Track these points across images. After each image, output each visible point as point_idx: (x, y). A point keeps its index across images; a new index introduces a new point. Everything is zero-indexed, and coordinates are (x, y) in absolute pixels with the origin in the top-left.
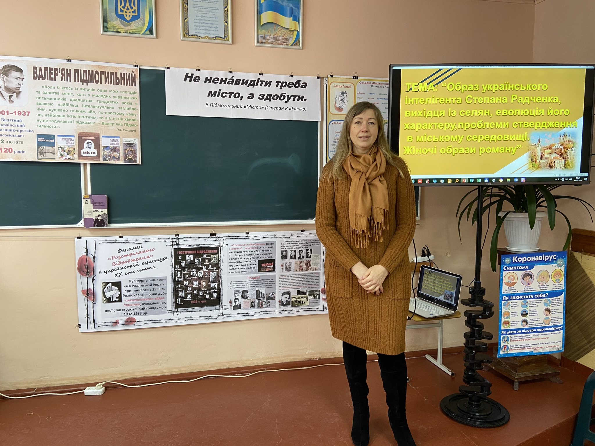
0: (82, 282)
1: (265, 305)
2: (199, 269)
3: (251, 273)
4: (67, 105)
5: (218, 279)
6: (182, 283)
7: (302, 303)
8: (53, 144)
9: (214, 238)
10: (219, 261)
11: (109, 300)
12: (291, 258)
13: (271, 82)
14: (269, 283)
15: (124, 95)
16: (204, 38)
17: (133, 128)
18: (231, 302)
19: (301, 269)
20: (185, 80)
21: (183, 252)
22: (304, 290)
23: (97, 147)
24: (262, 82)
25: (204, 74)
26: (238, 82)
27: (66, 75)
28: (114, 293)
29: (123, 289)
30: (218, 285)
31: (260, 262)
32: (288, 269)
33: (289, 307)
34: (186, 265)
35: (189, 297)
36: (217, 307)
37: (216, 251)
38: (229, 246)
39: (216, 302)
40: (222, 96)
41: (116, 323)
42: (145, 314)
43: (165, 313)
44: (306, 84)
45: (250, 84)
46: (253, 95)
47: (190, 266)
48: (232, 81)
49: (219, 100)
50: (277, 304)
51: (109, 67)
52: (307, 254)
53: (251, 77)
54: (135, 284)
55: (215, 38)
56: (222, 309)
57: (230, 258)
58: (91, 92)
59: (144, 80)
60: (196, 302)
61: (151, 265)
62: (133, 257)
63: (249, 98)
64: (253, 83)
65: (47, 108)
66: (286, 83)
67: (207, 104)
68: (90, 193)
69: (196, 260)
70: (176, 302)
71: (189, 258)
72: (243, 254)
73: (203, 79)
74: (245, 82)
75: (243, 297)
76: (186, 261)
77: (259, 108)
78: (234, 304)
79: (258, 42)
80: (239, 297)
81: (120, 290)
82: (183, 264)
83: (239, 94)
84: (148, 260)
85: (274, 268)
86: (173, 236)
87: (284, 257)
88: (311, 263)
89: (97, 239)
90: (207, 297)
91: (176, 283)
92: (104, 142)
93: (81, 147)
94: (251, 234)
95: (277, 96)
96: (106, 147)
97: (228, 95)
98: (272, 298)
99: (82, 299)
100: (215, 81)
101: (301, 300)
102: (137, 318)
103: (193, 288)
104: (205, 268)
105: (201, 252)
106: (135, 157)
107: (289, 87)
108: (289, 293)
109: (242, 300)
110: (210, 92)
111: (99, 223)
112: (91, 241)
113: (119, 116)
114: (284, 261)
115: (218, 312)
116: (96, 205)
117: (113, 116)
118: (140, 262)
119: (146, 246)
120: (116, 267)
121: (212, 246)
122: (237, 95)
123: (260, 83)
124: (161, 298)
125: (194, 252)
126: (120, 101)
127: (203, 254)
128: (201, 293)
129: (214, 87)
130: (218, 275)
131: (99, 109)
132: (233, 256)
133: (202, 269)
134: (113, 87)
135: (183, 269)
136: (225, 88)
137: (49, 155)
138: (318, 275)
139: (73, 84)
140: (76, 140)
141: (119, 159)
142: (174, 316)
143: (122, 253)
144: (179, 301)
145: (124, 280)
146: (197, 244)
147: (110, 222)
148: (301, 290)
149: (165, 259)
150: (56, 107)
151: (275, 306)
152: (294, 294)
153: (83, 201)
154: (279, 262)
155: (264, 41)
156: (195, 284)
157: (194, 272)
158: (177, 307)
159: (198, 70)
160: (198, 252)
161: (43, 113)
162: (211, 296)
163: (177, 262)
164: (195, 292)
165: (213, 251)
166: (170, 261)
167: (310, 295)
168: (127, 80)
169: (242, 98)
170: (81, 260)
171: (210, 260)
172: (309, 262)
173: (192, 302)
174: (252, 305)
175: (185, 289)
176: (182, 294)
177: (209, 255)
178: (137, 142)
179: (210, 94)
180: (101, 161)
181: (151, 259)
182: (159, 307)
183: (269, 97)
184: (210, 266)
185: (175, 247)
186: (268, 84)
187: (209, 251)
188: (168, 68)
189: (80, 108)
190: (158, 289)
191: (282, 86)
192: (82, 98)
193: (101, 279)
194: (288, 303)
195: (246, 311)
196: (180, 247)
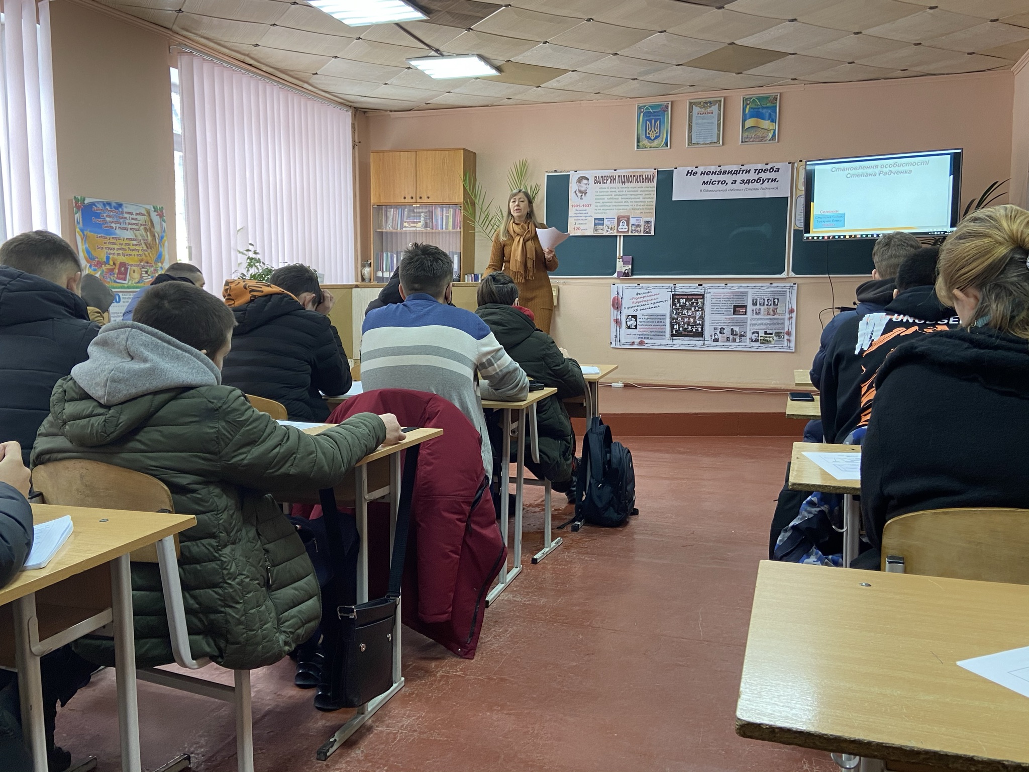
0: (614, 314)
1: (738, 340)
2: (689, 310)
3: (729, 315)
4: (612, 199)
5: (702, 318)
6: (677, 319)
7: (769, 342)
8: (603, 224)
9: (700, 287)
10: (704, 304)
11: (629, 327)
12: (760, 304)
13: (750, 170)
14: (743, 324)
15: (647, 189)
16: (702, 144)
17: (651, 211)
18: (711, 336)
19: (768, 314)
20: (687, 175)
21: (678, 297)
22: (771, 331)
23: (628, 225)
24: (743, 171)
25: (701, 169)
26: (725, 172)
27: (613, 179)
28: (632, 323)
29: (638, 320)
30: (702, 322)
31: (735, 307)
32: (758, 313)
33: (758, 344)
34: (680, 306)
35: (681, 329)
36: (701, 339)
37: (702, 297)
38: (712, 294)
39: (700, 335)
40: (712, 184)
41: (633, 343)
42: (651, 339)
43: (664, 339)
44: (779, 169)
45: (734, 173)
46: (736, 181)
47: (683, 307)
48: (720, 172)
49: (710, 187)
50: (748, 340)
51: (639, 172)
52: (774, 302)
53: (734, 168)
54: (646, 317)
55: (710, 143)
56: (704, 340)
57: (713, 302)
58: (627, 189)
59: (660, 177)
60: (686, 333)
61: (656, 305)
62: (645, 299)
63: (732, 183)
64: (736, 172)
65: (601, 201)
66: (762, 170)
67: (701, 190)
68: (622, 255)
69: (687, 303)
70: (672, 332)
71: (682, 301)
72: (721, 300)
73: (699, 173)
74: (730, 172)
75: (720, 333)
76: (680, 303)
77: (740, 190)
78: (713, 338)
79: (742, 142)
80: (718, 333)
81: (636, 321)
82: (678, 305)
84: (655, 301)
85: (746, 312)
86: (672, 285)
87: (755, 304)
88: (778, 310)
89: (624, 285)
90: (694, 330)
91: (673, 319)
92: (632, 221)
93: (618, 225)
94: (729, 285)
95: (755, 180)
96: (633, 225)
97: (717, 183)
98: (744, 336)
99: (613, 324)
100: (708, 173)
101: (768, 339)
102: (646, 341)
104: (693, 309)
105: (691, 297)
106: (650, 230)
107: (764, 172)
108: (758, 333)
109: (720, 335)
110: (704, 182)
111: (626, 274)
112: (621, 286)
113: (642, 204)
114: (755, 307)
115: (702, 343)
116: (625, 263)
117: (639, 204)
118: (649, 302)
119: (654, 291)
120: (635, 305)
121: (699, 293)
122: (724, 182)
123: (741, 172)
124: (662, 329)
125: (686, 297)
126: (644, 193)
127: (693, 299)
128: (690, 327)
129: (707, 178)
130: (702, 314)
131: (631, 200)
132: (714, 301)
133: (691, 309)
134: (640, 184)
135: (678, 309)
136: (715, 178)
137: (600, 231)
138: (783, 320)
139: (617, 185)
140: (616, 220)
141: (640, 232)
142: (670, 342)
143: (639, 296)
144: (674, 332)
145: (639, 314)
146: (688, 291)
147: (632, 275)
148: (768, 331)
149: (666, 301)
150: (606, 200)
151: (746, 342)
152: (762, 333)
153: (618, 260)
154: (750, 307)
155: (746, 140)
156: (686, 320)
157: (685, 312)
158: (673, 336)
159: (697, 167)
160: (689, 297)
161: (599, 204)
162: (697, 330)
163: (674, 304)
164: (686, 326)
165: (699, 297)
166: (670, 302)
167: (776, 336)
168: (649, 179)
169: (727, 184)
170: (614, 299)
171: (697, 303)
172: (776, 309)
173: (683, 333)
174: (728, 339)
175: (679, 323)
176: (676, 327)
177: (696, 300)
178: (653, 220)
180: (630, 234)
181: (657, 301)
182: (661, 334)
183: (748, 182)
184: (697, 308)
185: (673, 293)
186: (748, 171)
187: (697, 297)
188: (676, 168)
189: (620, 200)
190: (661, 322)
191: (759, 172)
192: (622, 193)
193: (625, 312)
194: (756, 341)
195: (722, 344)
196: (677, 293)
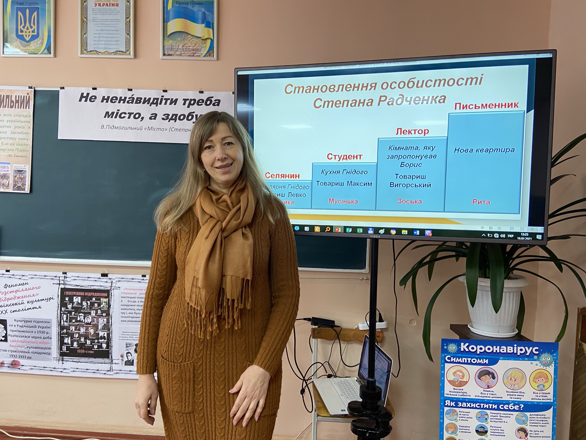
2: (87, 314)
9: (105, 279)
10: (109, 306)
13: (177, 100)
15: (17, 118)
16: (103, 53)
17: (24, 154)
18: (122, 356)
20: (80, 100)
21: (70, 293)
24: (167, 100)
25: (101, 93)
26: (139, 101)
34: (73, 308)
36: (106, 360)
38: (122, 290)
39: (105, 354)
40: (120, 117)
41: (2, 364)
42: (30, 358)
43: (49, 360)
44: (219, 101)
45: (153, 103)
46: (156, 115)
47: (78, 309)
48: (132, 100)
49: (116, 121)
51: (5, 90)
53: (153, 94)
54: (20, 324)
55: (116, 53)
56: (112, 363)
57: (122, 303)
59: (39, 101)
60: (83, 351)
61: (36, 305)
62: (18, 294)
63: (150, 118)
64: (156, 102)
66: (195, 100)
67: (103, 127)
70: (61, 349)
71: (77, 300)
72: (137, 300)
73: (99, 99)
74: (147, 101)
75: (136, 351)
76: (73, 303)
77: (162, 130)
78: (125, 359)
79: (164, 55)
80: (132, 351)
81: (6, 328)
82: (70, 306)
83: (140, 114)
84: (33, 299)
86: (60, 274)
95: (184, 115)
97: (127, 115)
100: (113, 100)
102: (22, 361)
103: (80, 336)
105: (90, 294)
106: (23, 184)
107: (198, 104)
109: (135, 356)
110: (107, 113)
113: (11, 141)
115: (107, 367)
117: (5, 141)
118: (25, 300)
119: (32, 283)
120: (2, 303)
121: (102, 288)
122: (138, 116)
123: (164, 101)
124: (46, 343)
125: (82, 294)
126: (13, 125)
127: (92, 296)
128: (88, 342)
129: (111, 107)
132: (125, 301)
133: (90, 313)
134: (7, 110)
136: (124, 107)
141: (8, 187)
142: (59, 365)
143: (8, 289)
144: (64, 348)
145: (10, 318)
146: (86, 284)
149: (50, 299)
155: (171, 53)
157: (81, 317)
158: (62, 355)
159: (95, 89)
160: (86, 294)
162: (100, 346)
163: (63, 304)
164: (82, 340)
165: (103, 294)
166: (56, 302)
168: (21, 102)
169: (143, 118)
171: (99, 305)
173: (79, 351)
176: (68, 340)
177: (98, 298)
178: (27, 168)
179: (107, 115)
181: (36, 298)
182: (44, 352)
183: (175, 117)
185: (62, 286)
186: (174, 102)
187: (98, 294)
188: (63, 88)
190: (43, 332)
191: (190, 104)
196: (67, 287)
